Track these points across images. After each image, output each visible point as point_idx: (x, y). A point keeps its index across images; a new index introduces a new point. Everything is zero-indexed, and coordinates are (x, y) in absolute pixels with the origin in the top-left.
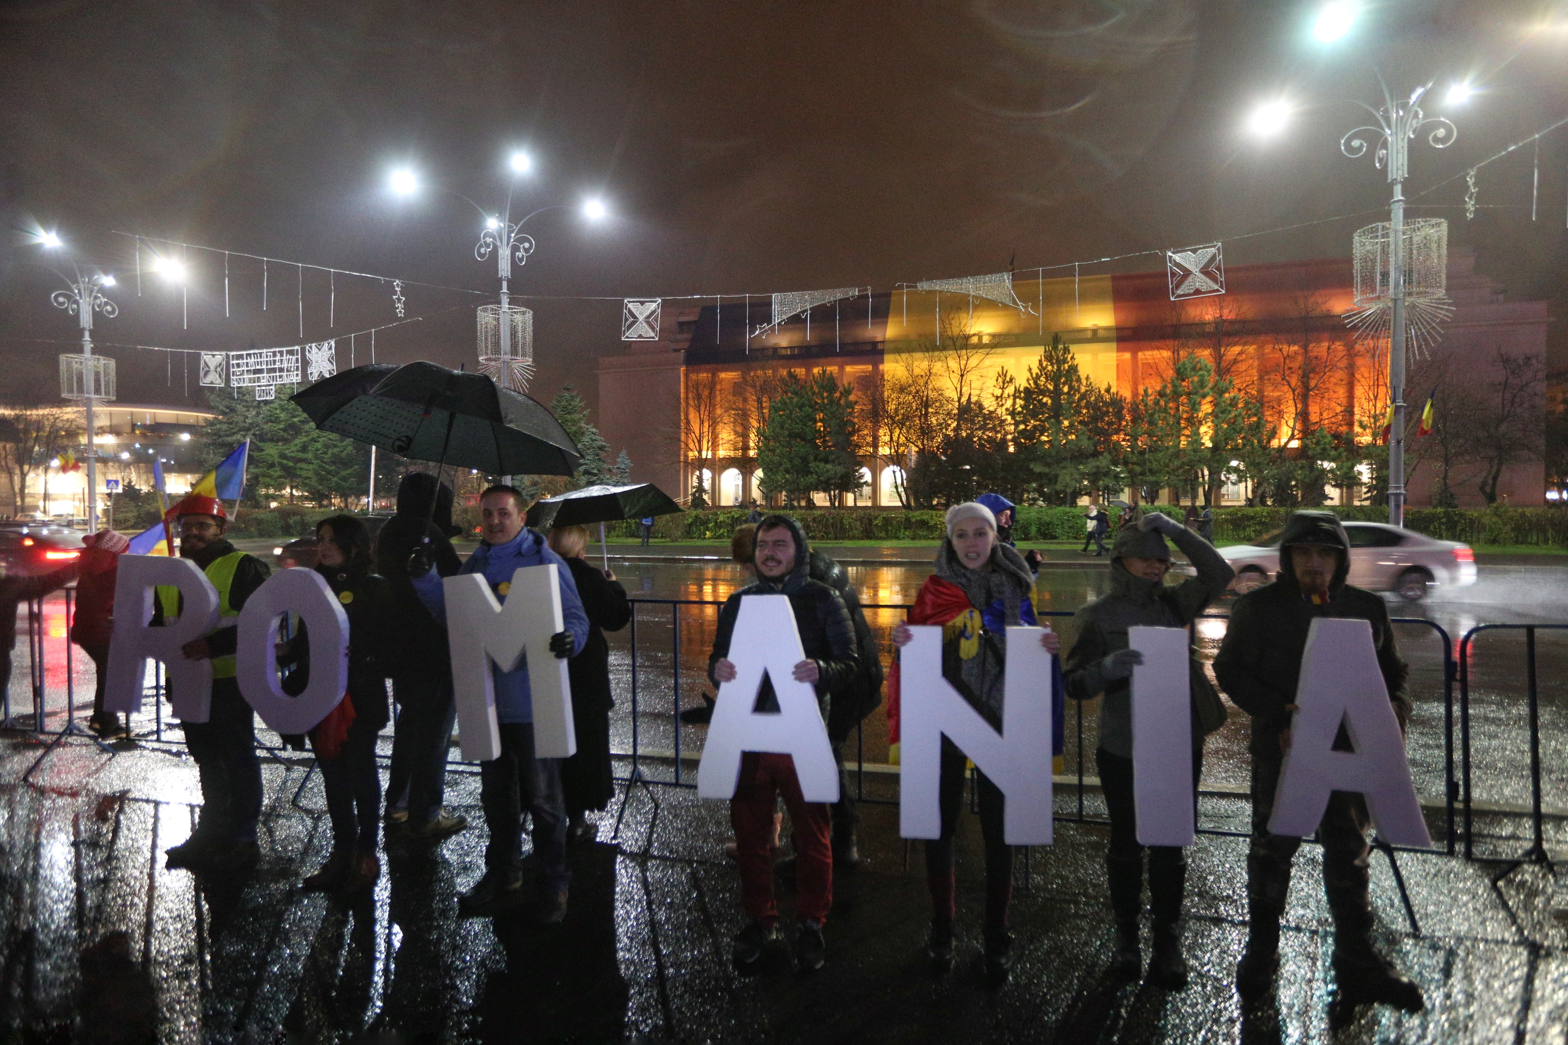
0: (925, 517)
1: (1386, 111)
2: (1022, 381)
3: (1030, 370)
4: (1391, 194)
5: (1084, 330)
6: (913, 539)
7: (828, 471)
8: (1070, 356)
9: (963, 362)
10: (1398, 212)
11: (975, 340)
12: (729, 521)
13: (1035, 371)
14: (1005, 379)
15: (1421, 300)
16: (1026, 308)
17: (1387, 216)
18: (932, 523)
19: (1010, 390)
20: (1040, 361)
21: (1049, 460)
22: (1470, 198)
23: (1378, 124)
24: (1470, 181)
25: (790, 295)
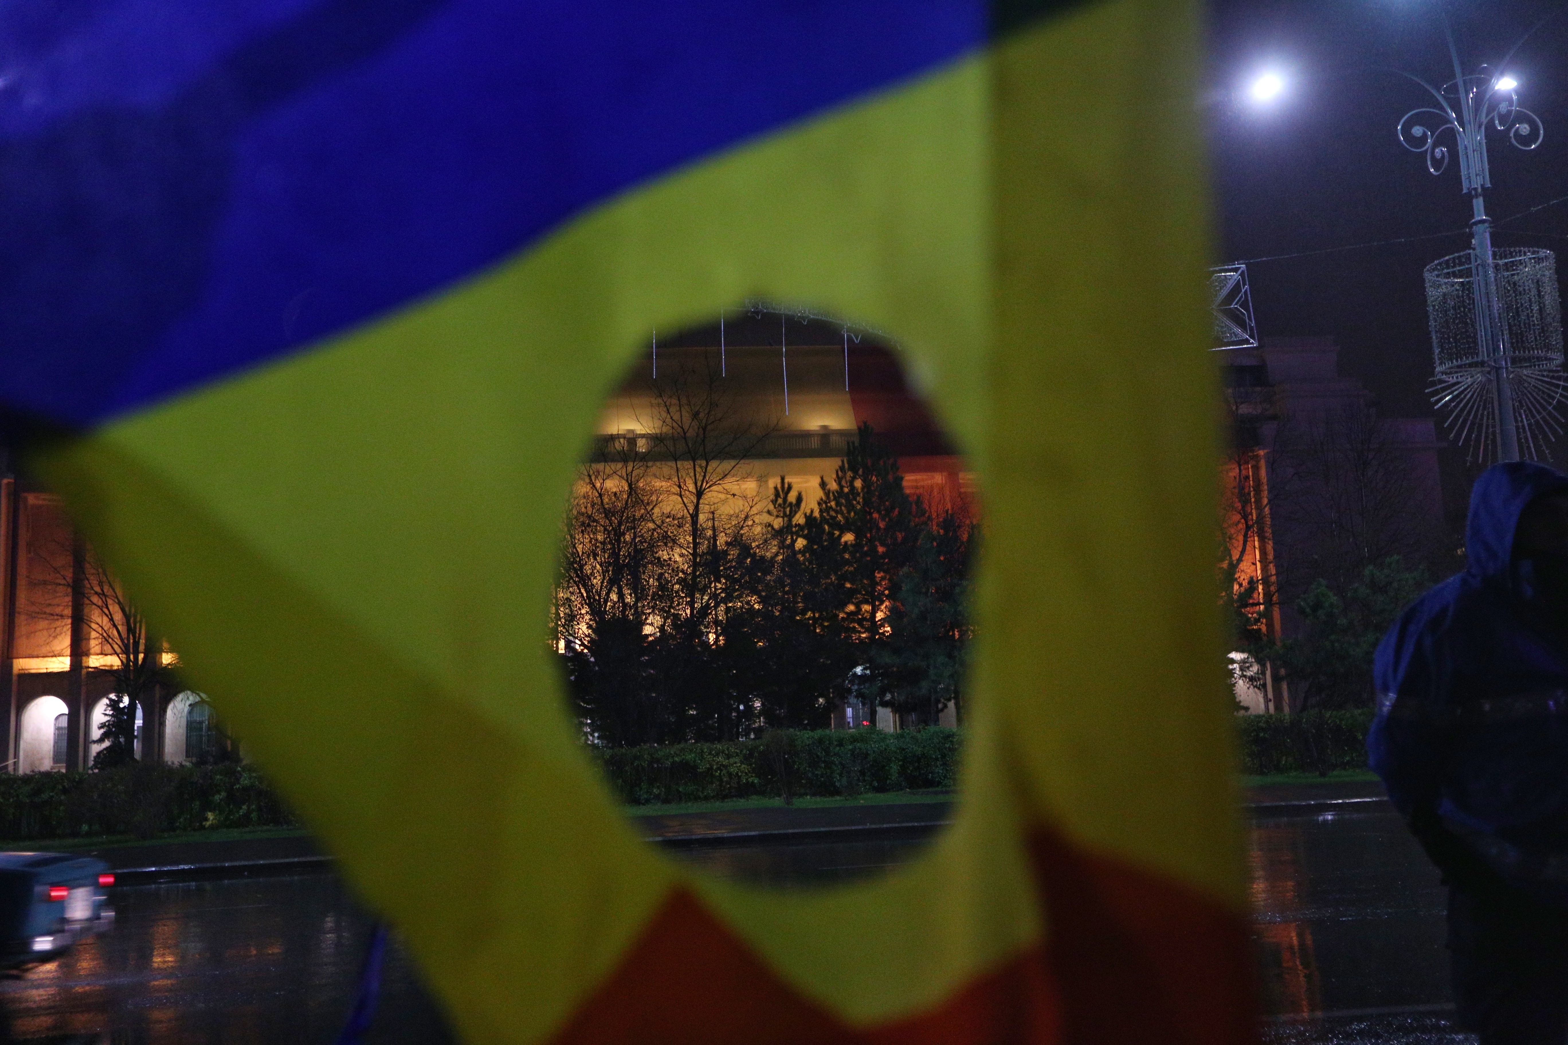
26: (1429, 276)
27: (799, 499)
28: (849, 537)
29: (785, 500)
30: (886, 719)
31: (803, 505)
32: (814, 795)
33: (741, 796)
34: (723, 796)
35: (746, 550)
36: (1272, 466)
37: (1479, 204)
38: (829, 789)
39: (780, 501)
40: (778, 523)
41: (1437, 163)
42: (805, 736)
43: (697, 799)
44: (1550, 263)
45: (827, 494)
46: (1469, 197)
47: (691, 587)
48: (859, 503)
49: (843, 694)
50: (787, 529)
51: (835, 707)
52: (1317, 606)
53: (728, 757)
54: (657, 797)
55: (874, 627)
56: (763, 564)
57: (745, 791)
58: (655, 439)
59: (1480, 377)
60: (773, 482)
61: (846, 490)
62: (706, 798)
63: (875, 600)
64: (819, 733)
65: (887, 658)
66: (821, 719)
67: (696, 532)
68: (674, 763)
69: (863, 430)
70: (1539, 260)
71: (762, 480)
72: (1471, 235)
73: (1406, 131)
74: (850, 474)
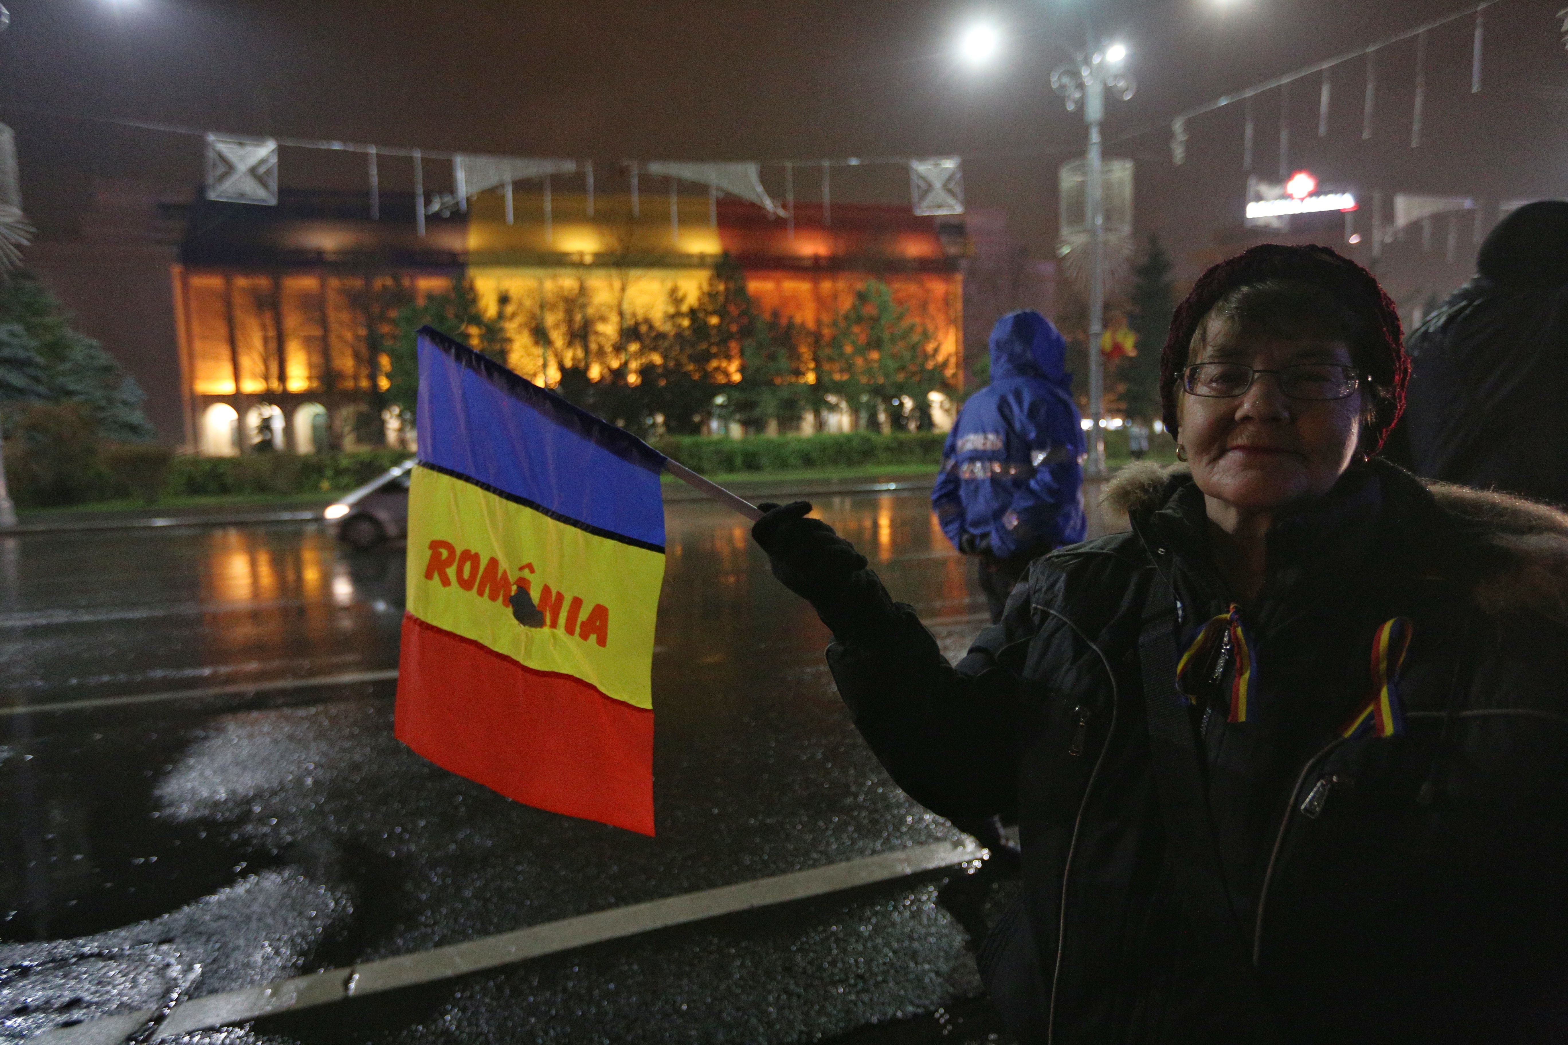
10: (1095, 153)
11: (574, 258)
15: (1111, 237)
19: (684, 309)
22: (1179, 145)
24: (1179, 131)
26: (1063, 174)
27: (685, 295)
28: (715, 320)
29: (676, 296)
30: (736, 431)
31: (687, 299)
35: (651, 327)
36: (966, 285)
37: (1094, 131)
39: (673, 296)
40: (671, 310)
41: (1074, 103)
42: (686, 440)
44: (1130, 171)
45: (702, 293)
46: (1090, 127)
47: (618, 348)
48: (721, 299)
49: (709, 415)
50: (678, 314)
51: (705, 421)
52: (984, 370)
55: (727, 374)
56: (661, 336)
58: (597, 255)
59: (1085, 239)
60: (669, 285)
61: (714, 291)
63: (729, 358)
64: (695, 438)
65: (736, 395)
66: (696, 429)
67: (621, 314)
69: (725, 254)
70: (1124, 168)
71: (663, 281)
72: (1089, 151)
73: (1058, 80)
74: (716, 281)
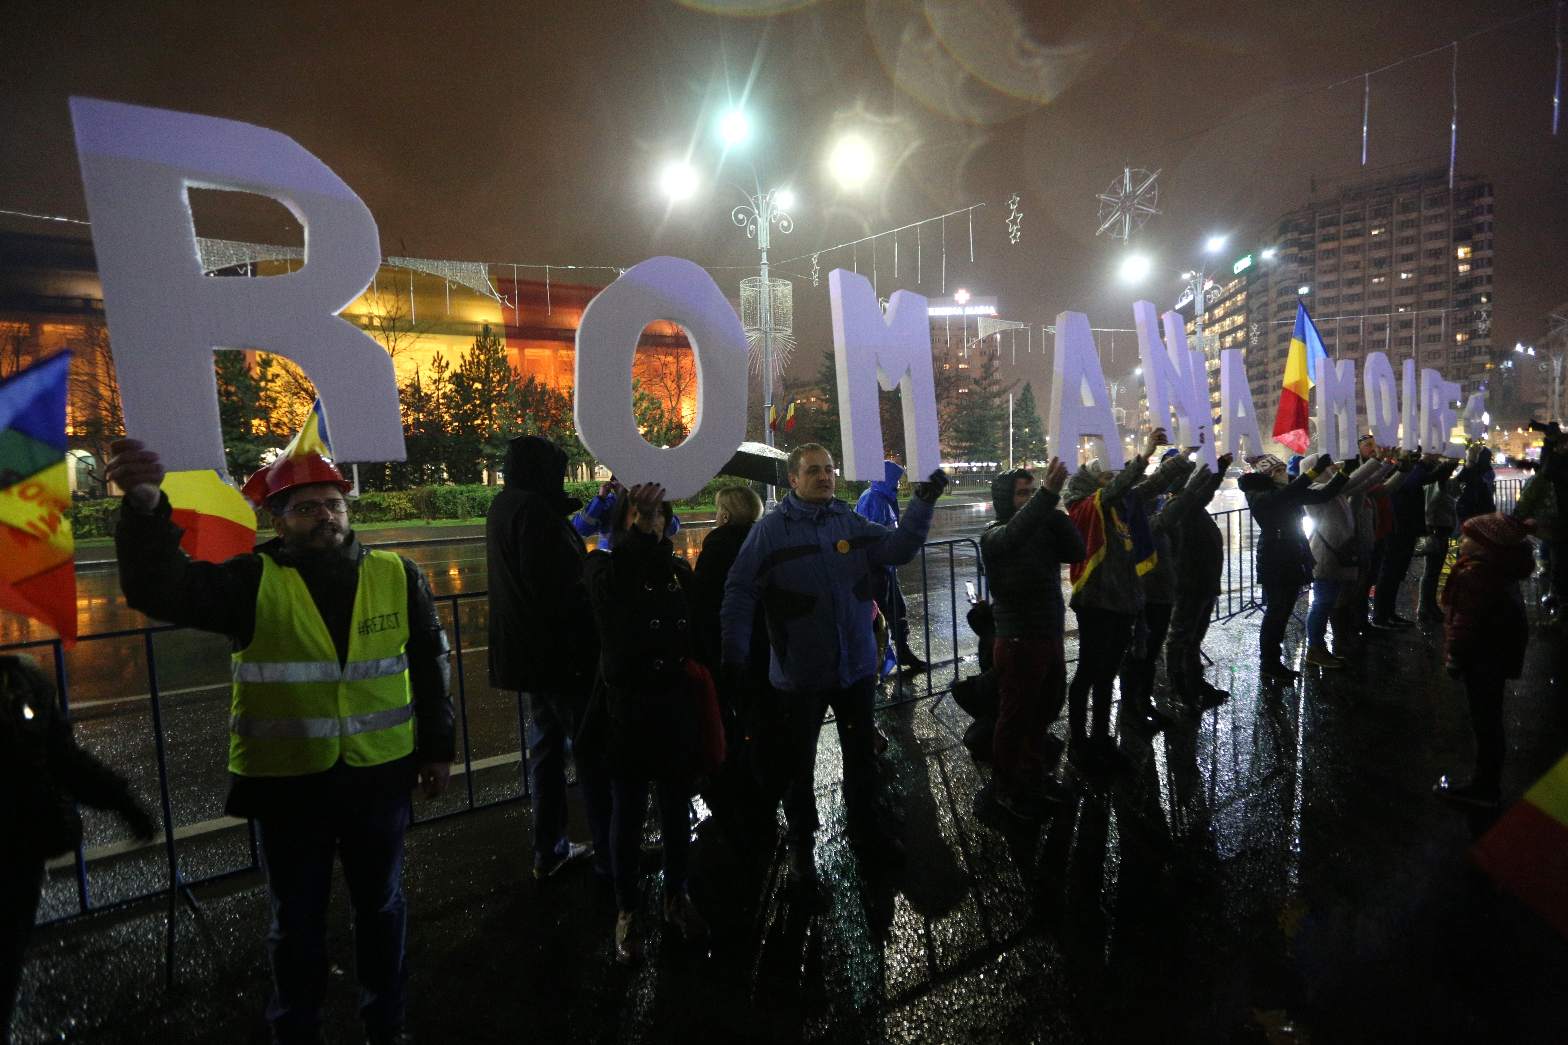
0: (377, 499)
1: (757, 199)
2: (455, 366)
3: (463, 357)
4: (760, 259)
5: (475, 324)
6: (364, 522)
7: (248, 451)
8: (500, 348)
9: (392, 344)
10: (765, 271)
11: (365, 321)
12: (100, 515)
13: (468, 358)
14: (439, 364)
15: (779, 335)
16: (503, 299)
17: (757, 273)
18: (385, 505)
19: (447, 375)
20: (473, 349)
21: (496, 442)
22: (815, 272)
23: (750, 205)
24: (815, 262)
25: (221, 243)
26: (742, 286)
27: (447, 364)
28: (478, 386)
29: (440, 364)
31: (450, 366)
32: (447, 518)
33: (407, 519)
34: (396, 519)
35: (417, 389)
37: (764, 255)
38: (453, 516)
39: (436, 364)
40: (436, 376)
41: (751, 232)
43: (381, 520)
44: (790, 287)
45: (465, 362)
46: (761, 251)
48: (483, 367)
50: (441, 379)
53: (399, 499)
54: (358, 520)
56: (427, 398)
57: (409, 516)
59: (758, 335)
60: (435, 350)
61: (476, 360)
62: (387, 520)
68: (367, 503)
70: (786, 285)
72: (760, 270)
73: (736, 215)
74: (477, 352)
